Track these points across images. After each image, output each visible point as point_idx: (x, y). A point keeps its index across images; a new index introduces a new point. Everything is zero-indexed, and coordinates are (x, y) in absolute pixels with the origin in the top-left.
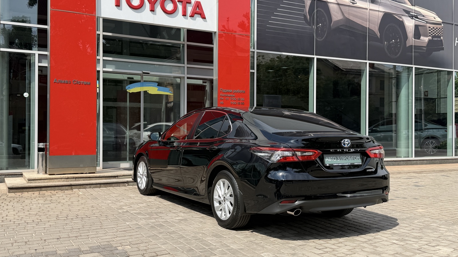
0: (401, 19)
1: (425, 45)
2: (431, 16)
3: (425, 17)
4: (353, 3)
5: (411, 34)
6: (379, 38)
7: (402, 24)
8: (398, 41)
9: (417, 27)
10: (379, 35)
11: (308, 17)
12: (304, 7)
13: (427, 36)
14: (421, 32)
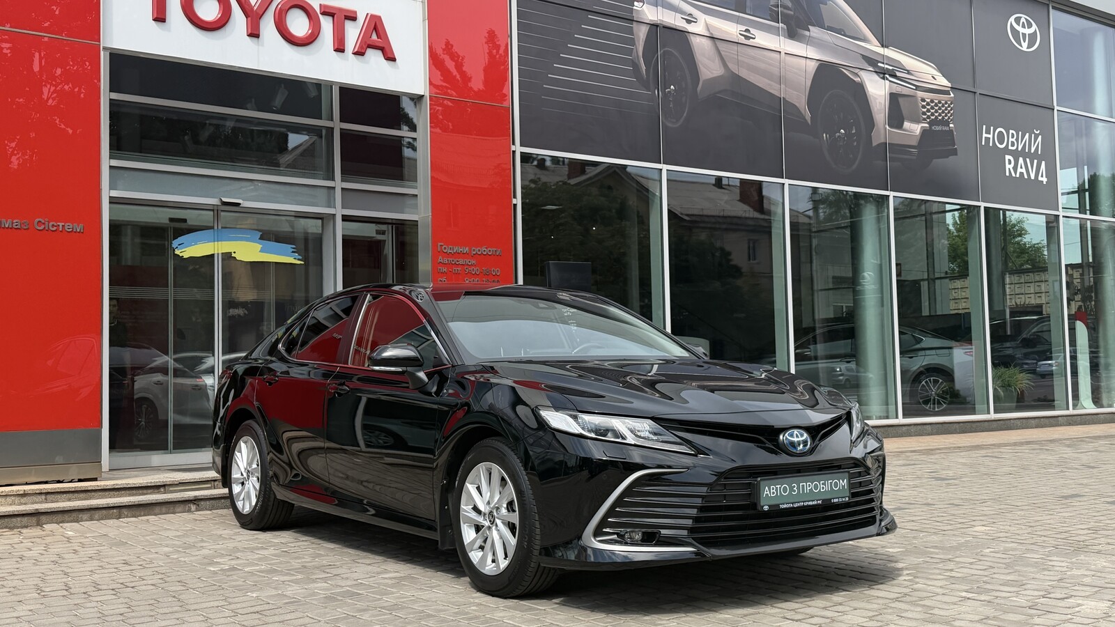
1: (914, 143)
2: (926, 72)
4: (747, 38)
5: (883, 115)
6: (809, 122)
7: (859, 91)
9: (894, 97)
11: (643, 67)
12: (632, 42)
13: (917, 121)
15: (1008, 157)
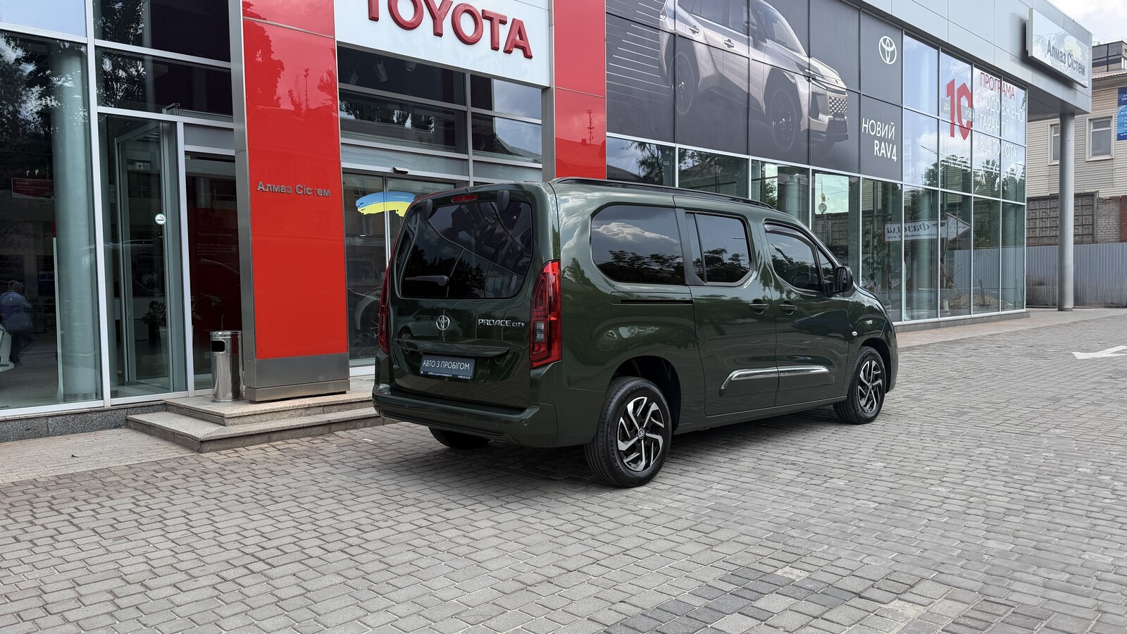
0: (793, 81)
1: (824, 130)
2: (832, 77)
3: (824, 79)
4: (729, 46)
5: (807, 108)
6: (765, 113)
7: (794, 88)
8: (791, 120)
9: (814, 95)
10: (764, 107)
11: (666, 68)
12: (658, 46)
13: (826, 114)
14: (820, 107)
15: (876, 142)
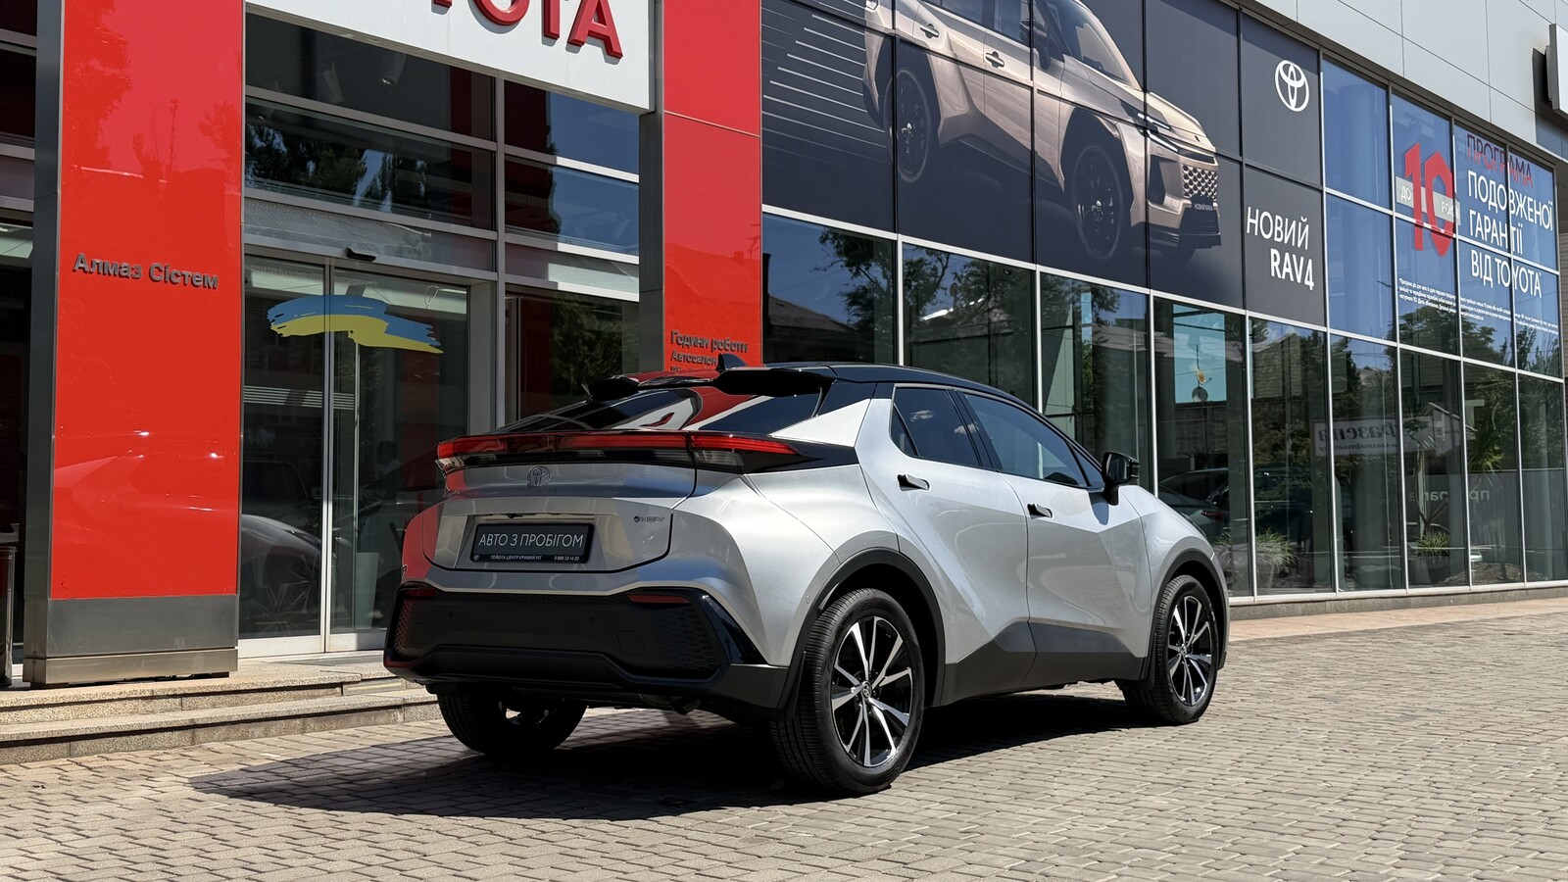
0: (1115, 133)
1: (1175, 225)
2: (1188, 128)
3: (1174, 132)
4: (995, 64)
5: (1142, 184)
7: (1117, 146)
8: (1111, 204)
10: (1061, 178)
11: (876, 93)
12: (863, 57)
13: (1178, 196)
14: (1166, 182)
15: (1274, 252)
